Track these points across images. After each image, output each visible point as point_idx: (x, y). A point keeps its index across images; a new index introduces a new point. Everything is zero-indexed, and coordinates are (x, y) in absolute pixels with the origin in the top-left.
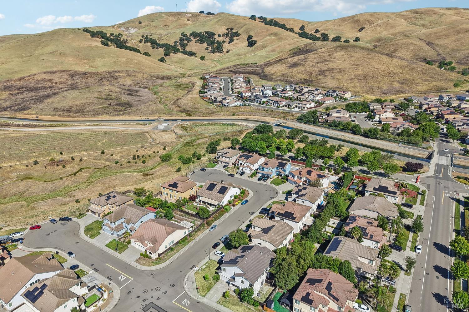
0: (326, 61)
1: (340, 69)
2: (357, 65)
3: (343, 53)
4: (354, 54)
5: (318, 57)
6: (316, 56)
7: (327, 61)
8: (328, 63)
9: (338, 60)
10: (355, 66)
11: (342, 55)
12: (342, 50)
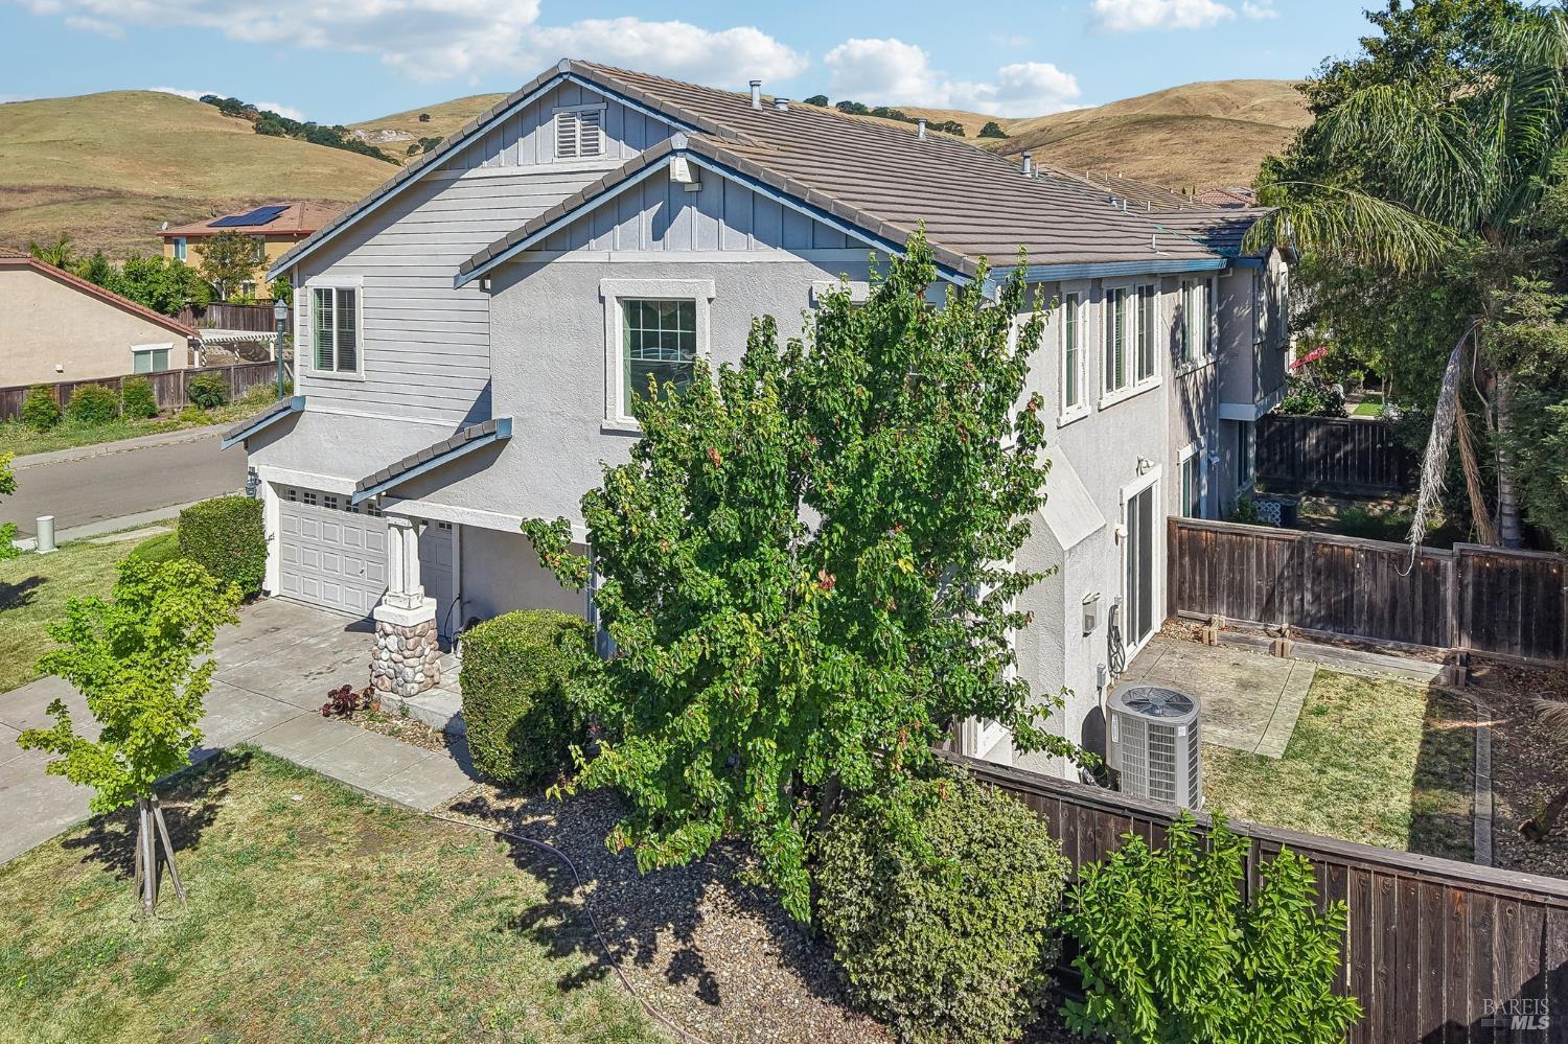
0: (1100, 160)
1: (1159, 176)
2: (1228, 161)
3: (1162, 135)
4: (1207, 135)
5: (1068, 154)
6: (1060, 151)
7: (1106, 161)
8: (1108, 165)
9: (1145, 154)
10: (1221, 166)
11: (1161, 141)
12: (1154, 127)
